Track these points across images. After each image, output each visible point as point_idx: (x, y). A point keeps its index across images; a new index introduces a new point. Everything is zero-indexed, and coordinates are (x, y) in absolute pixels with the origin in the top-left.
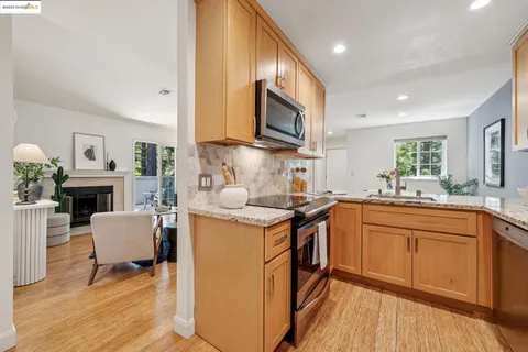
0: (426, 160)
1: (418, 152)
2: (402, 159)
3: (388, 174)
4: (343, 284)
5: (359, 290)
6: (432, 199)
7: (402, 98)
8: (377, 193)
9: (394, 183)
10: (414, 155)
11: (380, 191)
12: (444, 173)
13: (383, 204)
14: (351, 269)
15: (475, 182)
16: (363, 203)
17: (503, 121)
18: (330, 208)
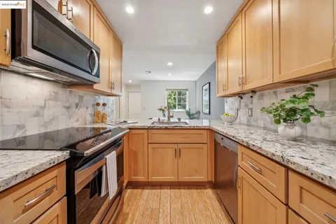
0: (179, 101)
1: (176, 97)
2: (169, 101)
3: (163, 108)
4: (135, 190)
5: (147, 192)
6: (186, 123)
7: (170, 64)
8: (157, 121)
9: (166, 113)
10: (175, 99)
11: (159, 119)
12: (187, 108)
13: (161, 129)
14: (141, 178)
15: (199, 112)
16: (149, 129)
17: (209, 83)
18: (123, 136)
